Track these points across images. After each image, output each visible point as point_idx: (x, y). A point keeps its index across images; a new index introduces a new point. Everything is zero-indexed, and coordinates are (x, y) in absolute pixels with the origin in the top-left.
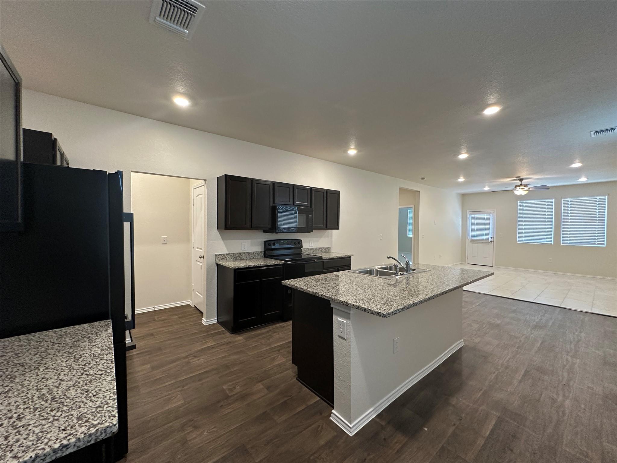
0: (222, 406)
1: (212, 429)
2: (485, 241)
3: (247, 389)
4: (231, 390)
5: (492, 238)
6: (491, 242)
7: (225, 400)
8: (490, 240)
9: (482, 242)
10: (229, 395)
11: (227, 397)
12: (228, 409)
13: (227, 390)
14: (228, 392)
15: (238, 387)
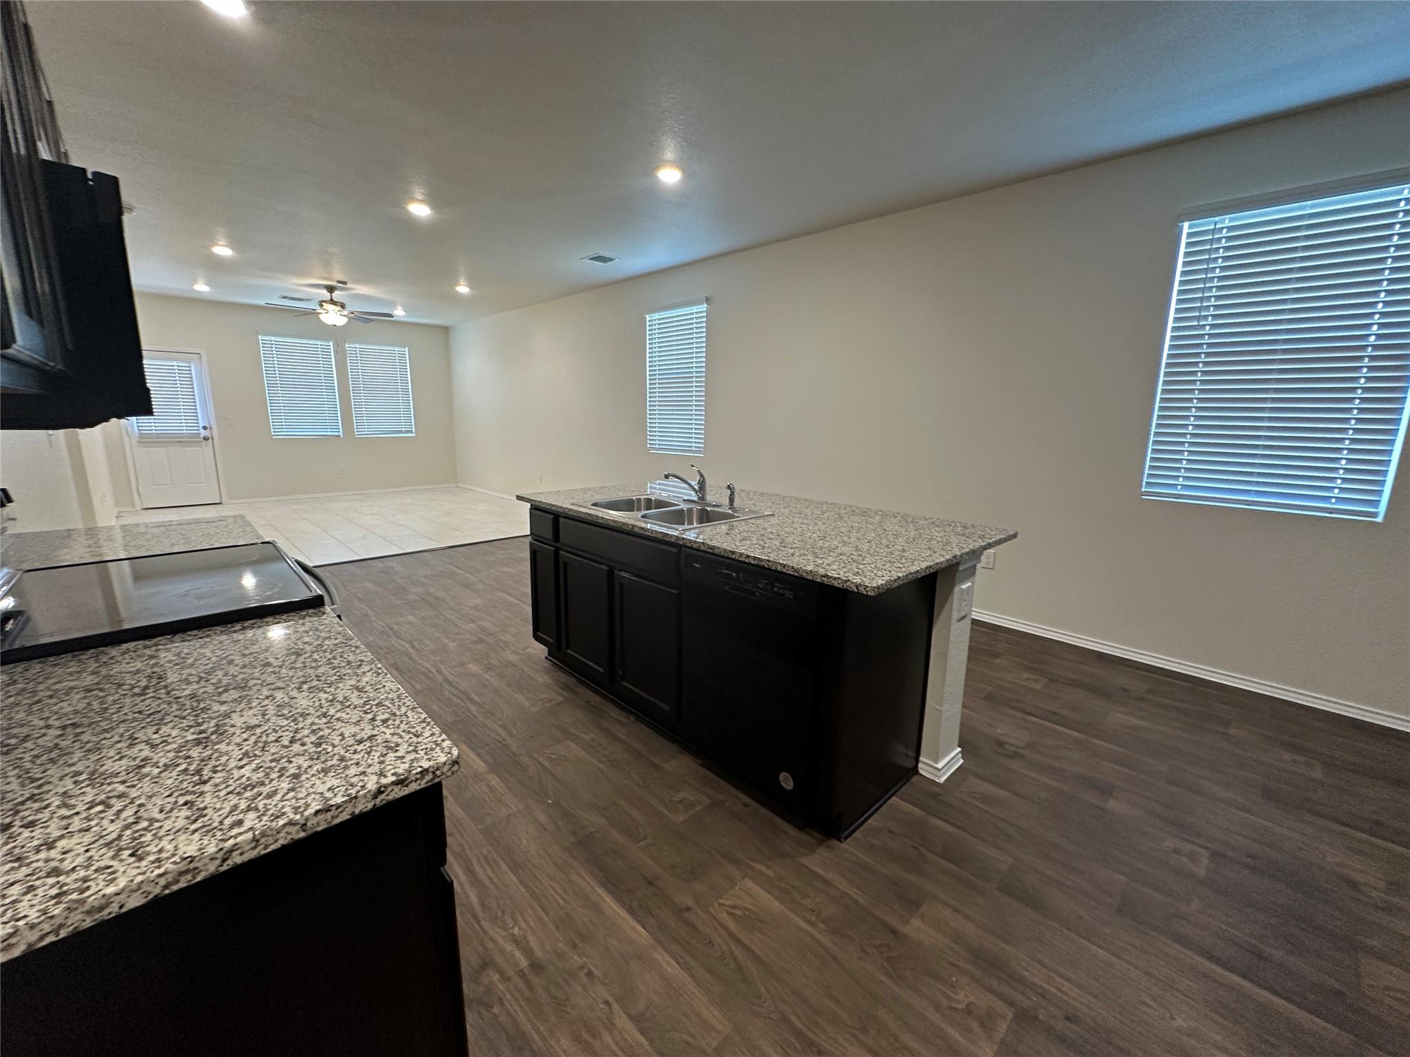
0: (1068, 1018)
1: (1155, 1009)
2: (188, 437)
3: (953, 965)
4: (988, 1022)
5: (205, 428)
6: (206, 439)
7: (1041, 1017)
8: (203, 433)
9: (179, 442)
10: (1010, 1016)
11: (1024, 1017)
12: (1064, 993)
13: (998, 1036)
14: (1003, 1027)
15: (961, 997)
